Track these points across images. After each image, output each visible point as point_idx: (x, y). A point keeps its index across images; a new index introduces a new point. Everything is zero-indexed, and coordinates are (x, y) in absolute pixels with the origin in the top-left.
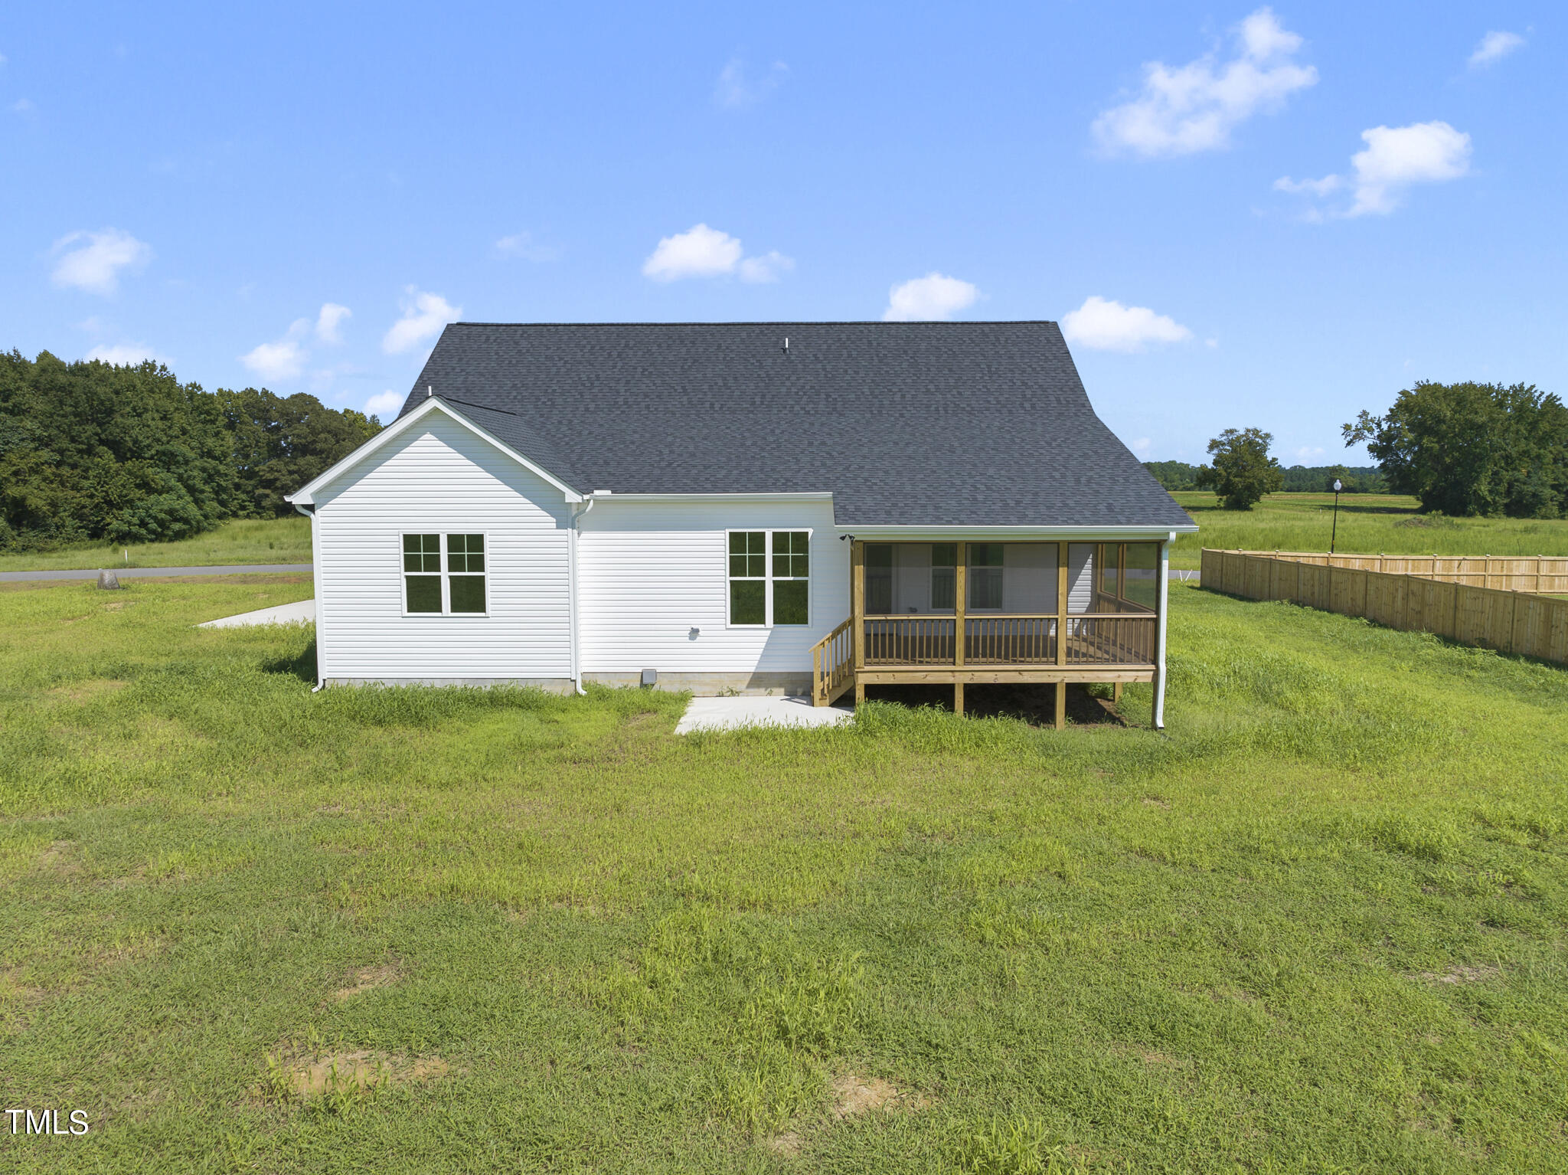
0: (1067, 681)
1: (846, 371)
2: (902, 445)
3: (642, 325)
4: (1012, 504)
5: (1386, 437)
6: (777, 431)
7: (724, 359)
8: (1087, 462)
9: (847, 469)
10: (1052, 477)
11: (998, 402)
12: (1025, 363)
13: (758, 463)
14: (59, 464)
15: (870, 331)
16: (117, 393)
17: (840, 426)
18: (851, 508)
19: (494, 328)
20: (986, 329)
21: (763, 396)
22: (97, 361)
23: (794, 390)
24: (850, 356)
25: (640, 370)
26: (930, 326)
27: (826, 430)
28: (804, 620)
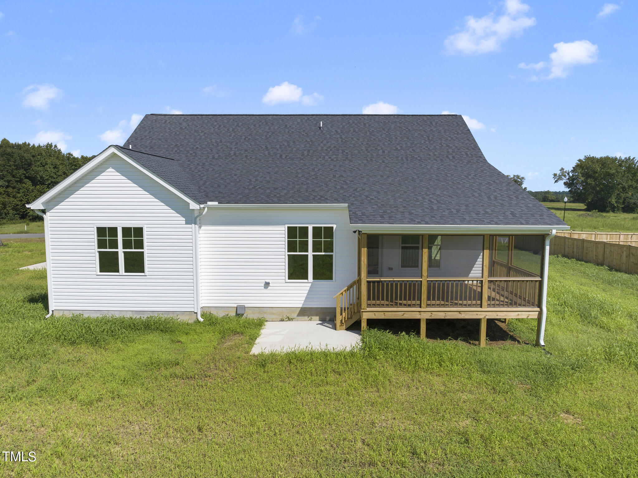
0: (487, 317)
1: (352, 139)
2: (385, 177)
3: (246, 115)
4: (455, 211)
5: (572, 179)
6: (316, 170)
7: (288, 132)
8: (491, 187)
9: (356, 190)
10: (473, 196)
11: (435, 155)
12: (447, 135)
13: (305, 187)
14: (7, 187)
15: (365, 119)
16: (33, 156)
17: (350, 167)
18: (359, 213)
19: (170, 116)
20: (425, 118)
21: (309, 151)
22: (25, 143)
23: (325, 148)
24: (354, 131)
25: (243, 137)
26: (396, 116)
27: (342, 169)
28: (331, 278)
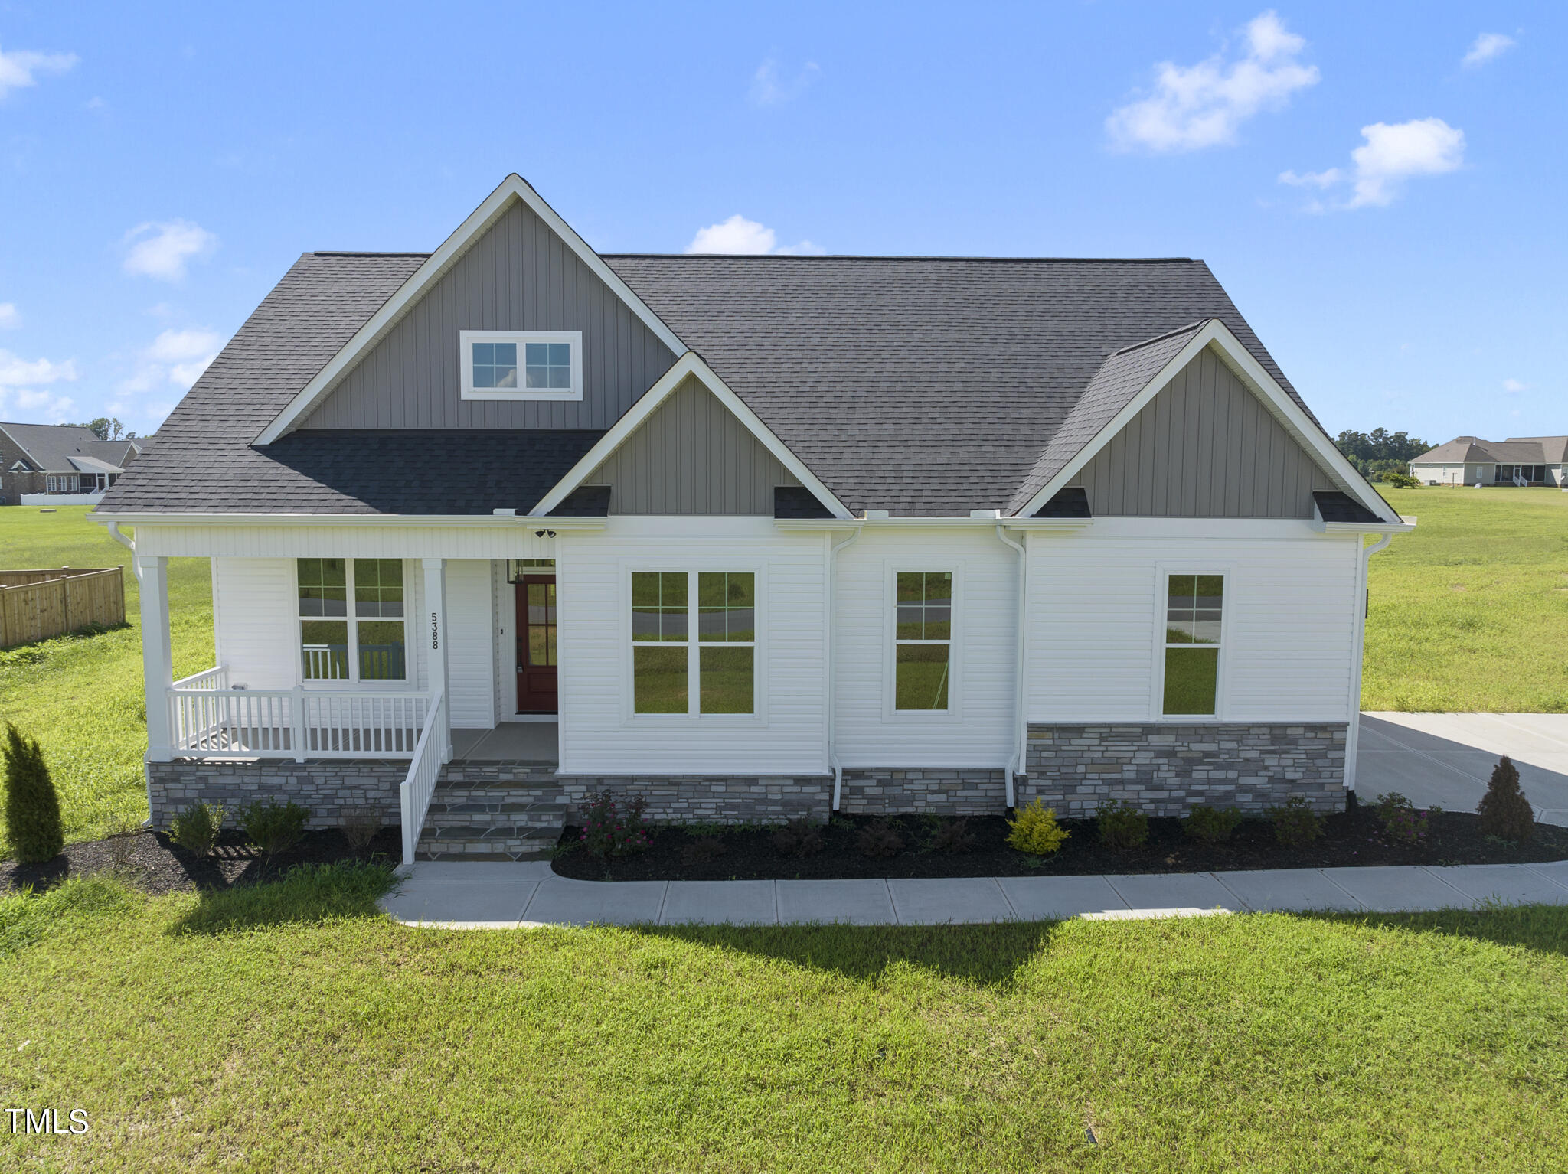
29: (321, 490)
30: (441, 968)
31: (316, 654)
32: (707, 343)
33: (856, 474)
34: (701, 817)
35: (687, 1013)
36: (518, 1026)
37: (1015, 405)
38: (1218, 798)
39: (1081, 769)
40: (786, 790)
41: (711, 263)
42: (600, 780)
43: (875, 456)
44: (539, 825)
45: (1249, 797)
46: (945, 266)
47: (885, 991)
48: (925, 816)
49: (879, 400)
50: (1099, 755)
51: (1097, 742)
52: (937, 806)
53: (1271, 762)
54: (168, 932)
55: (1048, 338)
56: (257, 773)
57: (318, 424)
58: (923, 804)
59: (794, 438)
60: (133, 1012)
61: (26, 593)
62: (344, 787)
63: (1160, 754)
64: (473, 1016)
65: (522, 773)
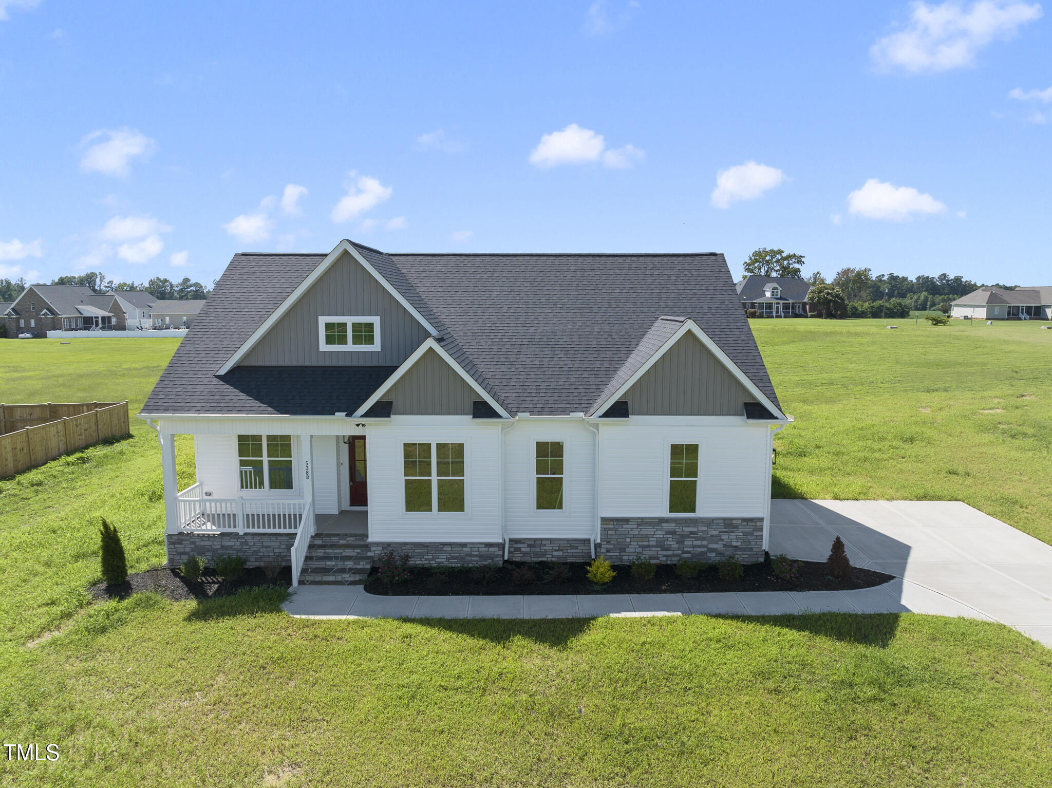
29: (250, 401)
30: (310, 637)
31: (246, 472)
32: (448, 312)
33: (517, 391)
34: (439, 563)
35: (418, 658)
36: (344, 663)
37: (604, 349)
38: (698, 555)
39: (628, 540)
40: (481, 549)
41: (454, 259)
42: (389, 544)
43: (528, 380)
44: (359, 567)
45: (714, 554)
46: (580, 259)
47: (508, 649)
48: (551, 562)
49: (533, 346)
50: (637, 533)
51: (636, 526)
52: (558, 557)
53: (724, 537)
54: (185, 620)
55: (629, 306)
56: (220, 540)
57: (247, 363)
58: (551, 556)
59: (488, 370)
60: (174, 656)
61: (77, 420)
62: (263, 547)
63: (668, 533)
64: (324, 658)
65: (351, 540)
